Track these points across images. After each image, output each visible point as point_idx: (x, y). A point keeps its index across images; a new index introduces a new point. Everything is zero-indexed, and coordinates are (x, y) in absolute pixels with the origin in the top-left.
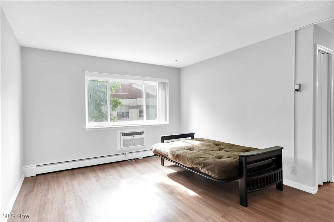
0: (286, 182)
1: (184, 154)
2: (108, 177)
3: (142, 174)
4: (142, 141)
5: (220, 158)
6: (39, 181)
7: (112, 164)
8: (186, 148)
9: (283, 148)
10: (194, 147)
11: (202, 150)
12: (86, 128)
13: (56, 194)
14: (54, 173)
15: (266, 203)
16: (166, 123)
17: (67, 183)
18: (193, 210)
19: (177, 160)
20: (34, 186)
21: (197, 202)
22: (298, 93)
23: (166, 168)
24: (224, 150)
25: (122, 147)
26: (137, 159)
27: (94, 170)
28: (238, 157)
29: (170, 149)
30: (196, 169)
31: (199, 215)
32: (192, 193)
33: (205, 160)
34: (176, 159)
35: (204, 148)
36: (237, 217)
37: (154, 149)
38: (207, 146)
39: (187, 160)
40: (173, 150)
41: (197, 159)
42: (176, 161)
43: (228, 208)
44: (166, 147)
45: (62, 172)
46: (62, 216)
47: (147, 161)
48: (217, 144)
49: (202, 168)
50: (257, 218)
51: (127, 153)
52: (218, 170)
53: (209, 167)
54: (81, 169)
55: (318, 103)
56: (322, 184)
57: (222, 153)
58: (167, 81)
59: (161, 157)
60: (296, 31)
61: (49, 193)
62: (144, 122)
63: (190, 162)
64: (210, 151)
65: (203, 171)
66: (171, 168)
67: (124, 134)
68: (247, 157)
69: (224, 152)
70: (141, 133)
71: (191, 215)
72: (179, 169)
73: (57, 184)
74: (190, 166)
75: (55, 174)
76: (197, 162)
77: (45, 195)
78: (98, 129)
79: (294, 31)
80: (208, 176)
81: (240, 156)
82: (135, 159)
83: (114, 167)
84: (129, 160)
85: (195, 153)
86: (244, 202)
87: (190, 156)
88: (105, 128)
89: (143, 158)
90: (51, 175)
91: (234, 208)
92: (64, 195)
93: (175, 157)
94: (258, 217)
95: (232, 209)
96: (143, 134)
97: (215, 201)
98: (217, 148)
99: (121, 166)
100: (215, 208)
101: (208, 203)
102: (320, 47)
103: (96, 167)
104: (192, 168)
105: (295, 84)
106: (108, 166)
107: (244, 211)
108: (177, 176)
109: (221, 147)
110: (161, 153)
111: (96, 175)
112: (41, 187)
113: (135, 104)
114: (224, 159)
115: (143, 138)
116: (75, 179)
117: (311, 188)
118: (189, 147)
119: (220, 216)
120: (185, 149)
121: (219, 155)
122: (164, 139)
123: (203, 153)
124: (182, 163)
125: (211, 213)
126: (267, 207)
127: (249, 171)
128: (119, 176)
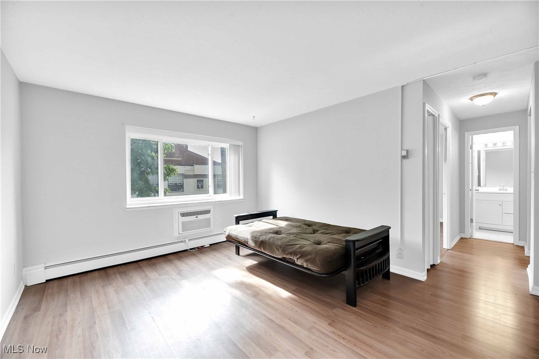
0: (394, 268)
1: (271, 240)
2: (162, 277)
3: (211, 269)
4: (207, 223)
5: (319, 243)
6: (50, 291)
7: (166, 256)
8: (271, 231)
9: (390, 228)
10: (281, 229)
11: (293, 234)
12: (128, 207)
13: (79, 311)
14: (76, 276)
15: (375, 298)
16: (238, 198)
17: (97, 292)
18: (289, 319)
19: (262, 249)
20: (41, 301)
21: (293, 306)
22: (405, 161)
23: (242, 258)
24: (319, 232)
25: (181, 232)
26: (202, 247)
27: (140, 267)
28: (345, 242)
29: (251, 233)
30: (289, 261)
31: (299, 326)
32: (284, 294)
33: (301, 247)
34: (260, 247)
35: (294, 231)
36: (349, 323)
37: (227, 234)
38: (297, 227)
39: (276, 248)
40: (255, 234)
41: (290, 247)
42: (260, 250)
43: (333, 311)
44: (244, 231)
45: (89, 274)
46: (89, 349)
47: (215, 250)
48: (309, 224)
49: (297, 259)
50: (373, 322)
51: (187, 240)
52: (321, 261)
53: (309, 257)
54: (119, 267)
55: (426, 173)
56: (430, 268)
57: (318, 236)
58: (241, 143)
59: (236, 243)
60: (402, 86)
61: (66, 311)
62: (210, 197)
63: (280, 251)
64: (304, 234)
65: (299, 262)
66: (250, 259)
67: (184, 213)
68: (356, 243)
69: (320, 235)
70: (208, 212)
71: (287, 327)
72: (260, 259)
73: (81, 294)
74: (280, 257)
75: (77, 278)
76: (291, 250)
77: (61, 315)
78: (145, 209)
79: (400, 86)
80: (306, 268)
81: (346, 241)
82: (198, 248)
83: (170, 261)
84: (190, 249)
85: (286, 238)
86: (352, 301)
87: (279, 243)
88: (155, 206)
89: (210, 245)
90: (70, 280)
91: (341, 310)
92: (93, 312)
93: (258, 245)
94: (372, 320)
95: (338, 311)
96: (209, 213)
97: (315, 303)
98: (310, 230)
99: (180, 259)
100: (318, 312)
101: (307, 306)
102: (428, 107)
103: (142, 262)
104: (283, 259)
105: (402, 150)
106: (161, 259)
107: (355, 313)
108: (259, 269)
109: (315, 227)
110: (238, 239)
111: (143, 274)
112: (54, 301)
113: (191, 173)
114: (324, 246)
115: (209, 219)
116: (110, 284)
117: (421, 274)
118: (276, 230)
119: (327, 324)
120: (270, 233)
121: (317, 239)
122: (239, 220)
123: (296, 238)
124: (269, 252)
125: (315, 321)
126: (378, 303)
127: (358, 258)
128: (178, 274)
